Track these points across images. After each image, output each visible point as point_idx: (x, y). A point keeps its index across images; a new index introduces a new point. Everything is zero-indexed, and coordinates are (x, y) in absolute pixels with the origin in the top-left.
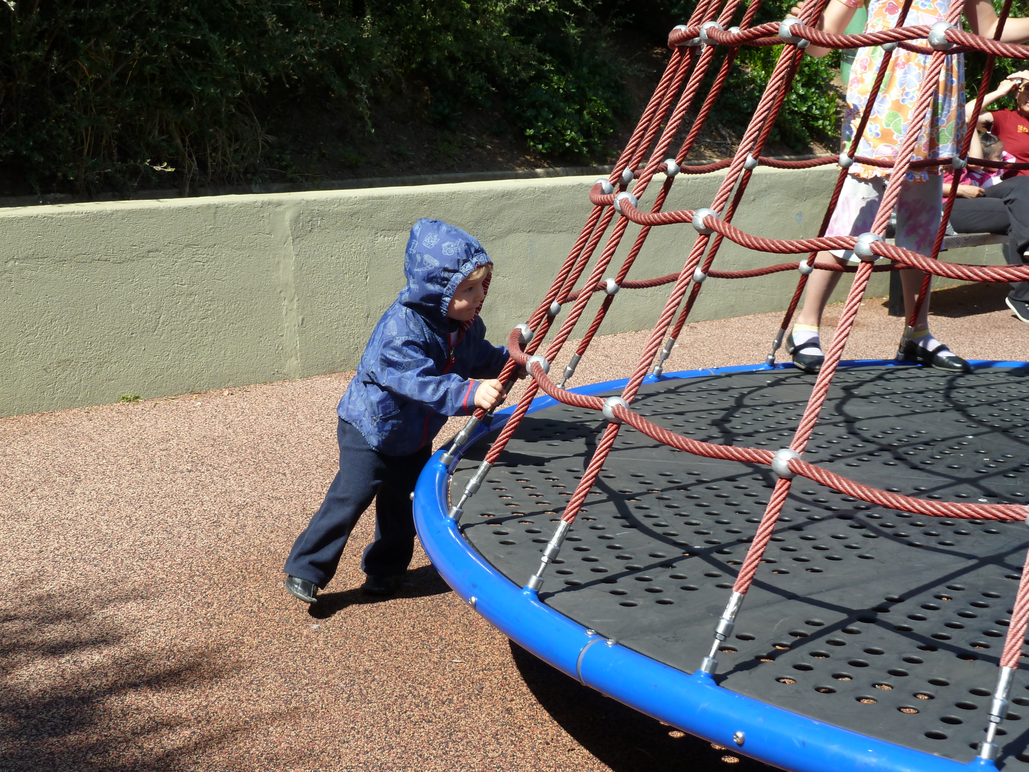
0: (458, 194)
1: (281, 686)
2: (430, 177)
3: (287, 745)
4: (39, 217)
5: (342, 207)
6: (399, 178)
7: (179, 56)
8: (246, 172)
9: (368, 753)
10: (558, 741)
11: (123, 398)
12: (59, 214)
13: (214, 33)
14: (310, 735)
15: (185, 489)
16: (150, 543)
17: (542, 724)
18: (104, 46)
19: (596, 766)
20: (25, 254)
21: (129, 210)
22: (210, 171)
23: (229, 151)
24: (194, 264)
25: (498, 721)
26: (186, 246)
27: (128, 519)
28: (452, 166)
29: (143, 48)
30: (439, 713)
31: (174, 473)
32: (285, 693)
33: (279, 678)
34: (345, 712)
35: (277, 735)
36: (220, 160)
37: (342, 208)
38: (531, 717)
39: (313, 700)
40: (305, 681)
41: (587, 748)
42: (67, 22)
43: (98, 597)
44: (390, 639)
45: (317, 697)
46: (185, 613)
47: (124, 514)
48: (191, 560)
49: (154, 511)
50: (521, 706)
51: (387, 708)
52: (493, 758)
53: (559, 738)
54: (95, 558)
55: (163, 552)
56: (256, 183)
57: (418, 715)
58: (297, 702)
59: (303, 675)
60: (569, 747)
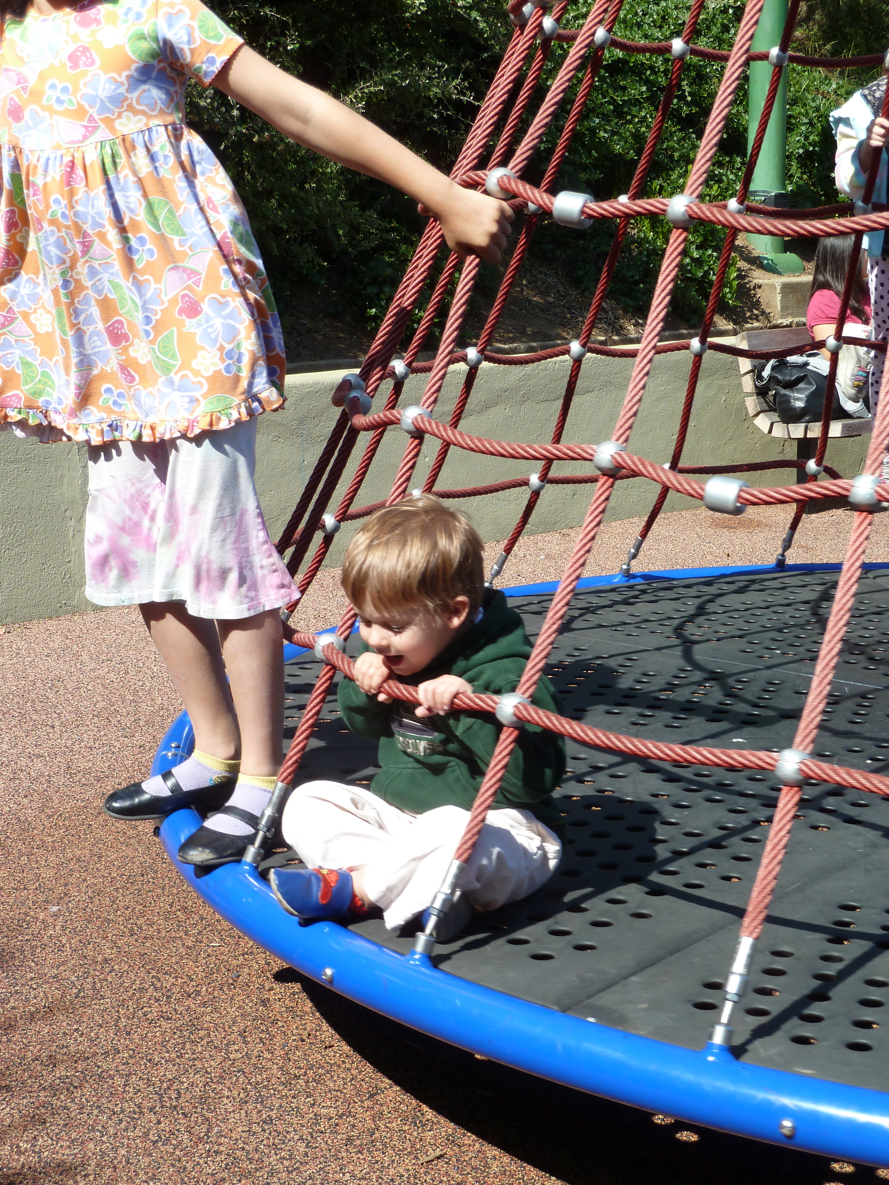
9: (88, 1058)
10: (316, 1036)
14: (24, 1040)
17: (301, 1016)
19: (355, 1065)
25: (249, 1015)
30: (181, 1009)
32: (4, 990)
38: (290, 1009)
39: (35, 998)
40: (30, 975)
41: (349, 1044)
44: (142, 921)
45: (42, 994)
50: (280, 996)
51: (122, 1004)
52: (234, 1060)
57: (156, 1012)
58: (16, 1000)
59: (30, 967)
60: (327, 1044)
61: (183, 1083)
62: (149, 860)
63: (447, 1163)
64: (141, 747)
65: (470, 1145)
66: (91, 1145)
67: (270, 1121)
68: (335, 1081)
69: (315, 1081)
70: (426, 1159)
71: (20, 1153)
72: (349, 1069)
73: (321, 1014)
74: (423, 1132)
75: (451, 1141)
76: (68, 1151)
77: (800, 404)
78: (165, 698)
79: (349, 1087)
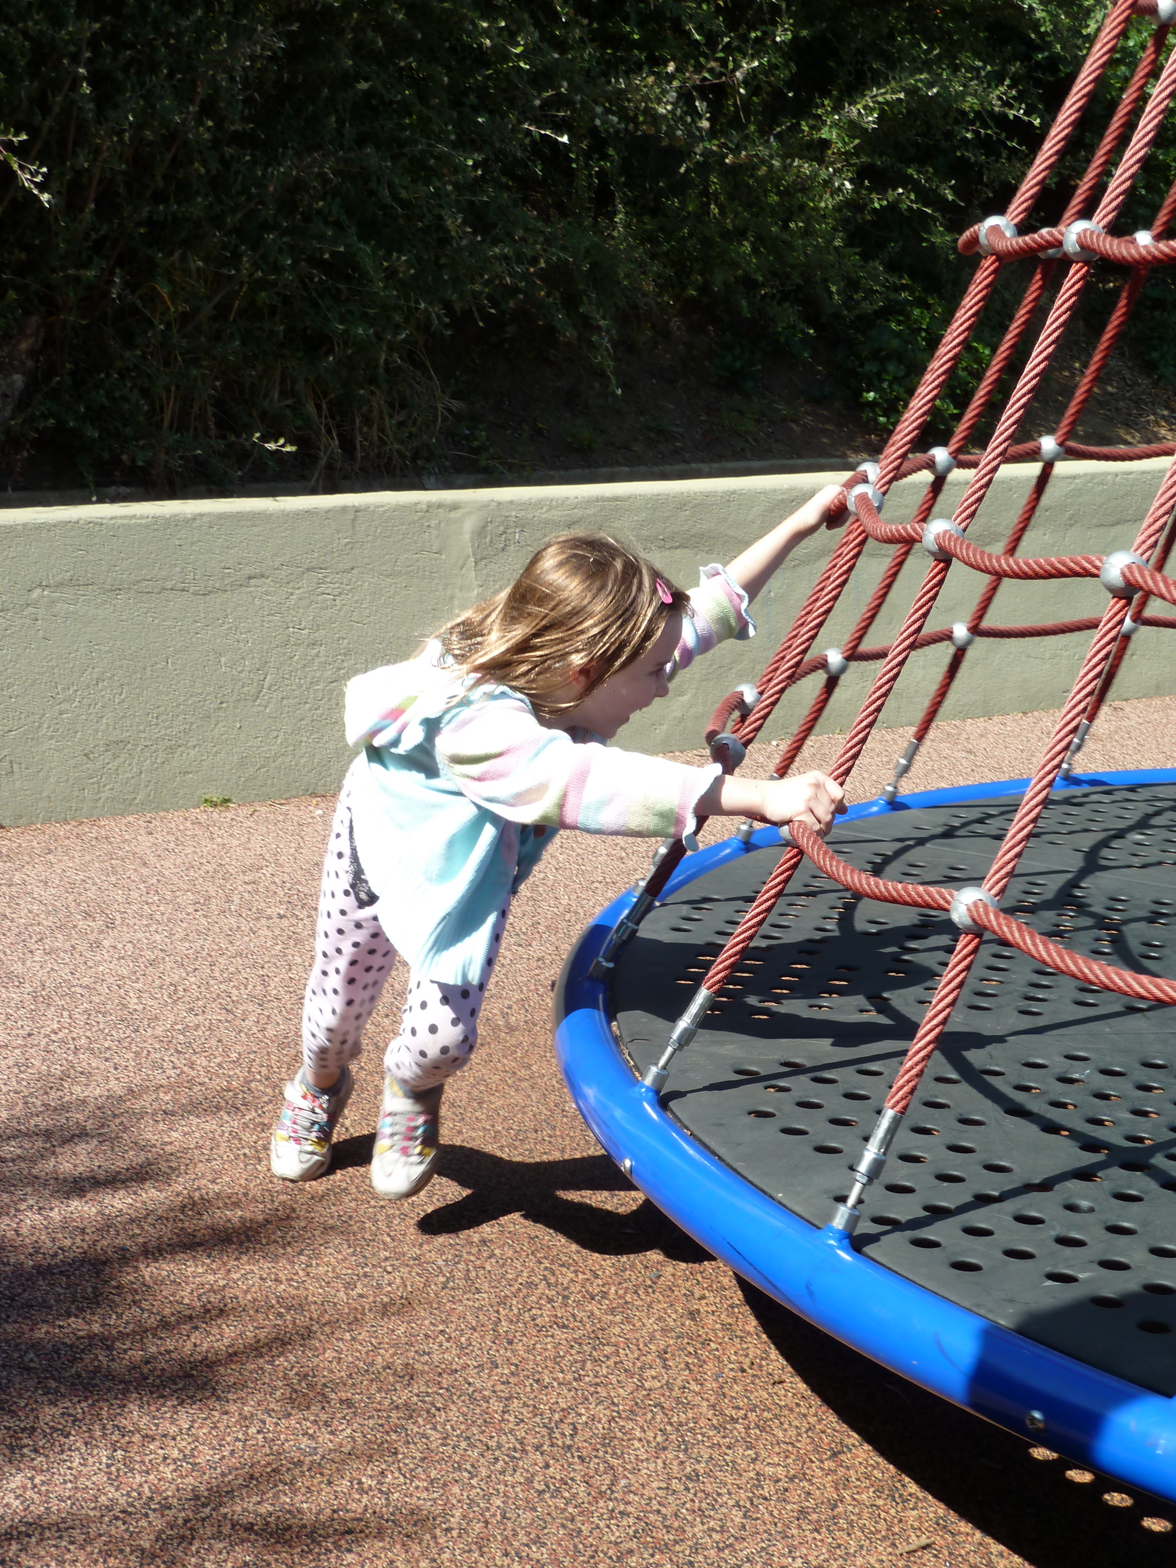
0: (741, 494)
1: (345, 1260)
2: (705, 467)
3: (335, 1354)
4: (82, 522)
5: (554, 512)
6: (656, 469)
7: (311, 279)
8: (416, 456)
9: (456, 1371)
10: (761, 1366)
11: (206, 801)
12: (112, 518)
13: (366, 242)
14: (373, 1340)
15: (268, 945)
16: (197, 1027)
17: (741, 1337)
18: (195, 261)
19: (813, 1410)
20: (58, 579)
21: (220, 514)
22: (359, 454)
23: (390, 423)
24: (320, 598)
25: (672, 1330)
26: (308, 570)
27: (172, 988)
28: (743, 450)
29: (256, 266)
30: (582, 1314)
31: (257, 919)
32: (350, 1271)
33: (345, 1246)
34: (435, 1306)
35: (322, 1338)
36: (376, 438)
37: (555, 515)
38: (727, 1327)
39: (390, 1285)
40: (384, 1254)
41: (806, 1380)
42: (139, 224)
43: (99, 1108)
45: (398, 1281)
46: (225, 1139)
47: (168, 980)
48: (252, 1056)
49: (214, 978)
50: (714, 1308)
51: (503, 1302)
52: (650, 1390)
53: (764, 1363)
54: (108, 1048)
55: (213, 1042)
56: (430, 473)
57: (548, 1316)
58: (365, 1286)
59: (384, 1243)
60: (777, 1378)
61: (580, 1415)
62: (545, 1112)
63: (935, 1556)
64: (539, 960)
65: (968, 1534)
66: (456, 1489)
67: (694, 1477)
68: (786, 1430)
69: (758, 1426)
70: (907, 1549)
71: (362, 1491)
72: (805, 1416)
73: (769, 1337)
74: (905, 1509)
75: (941, 1526)
76: (425, 1495)
78: (574, 897)
79: (804, 1439)
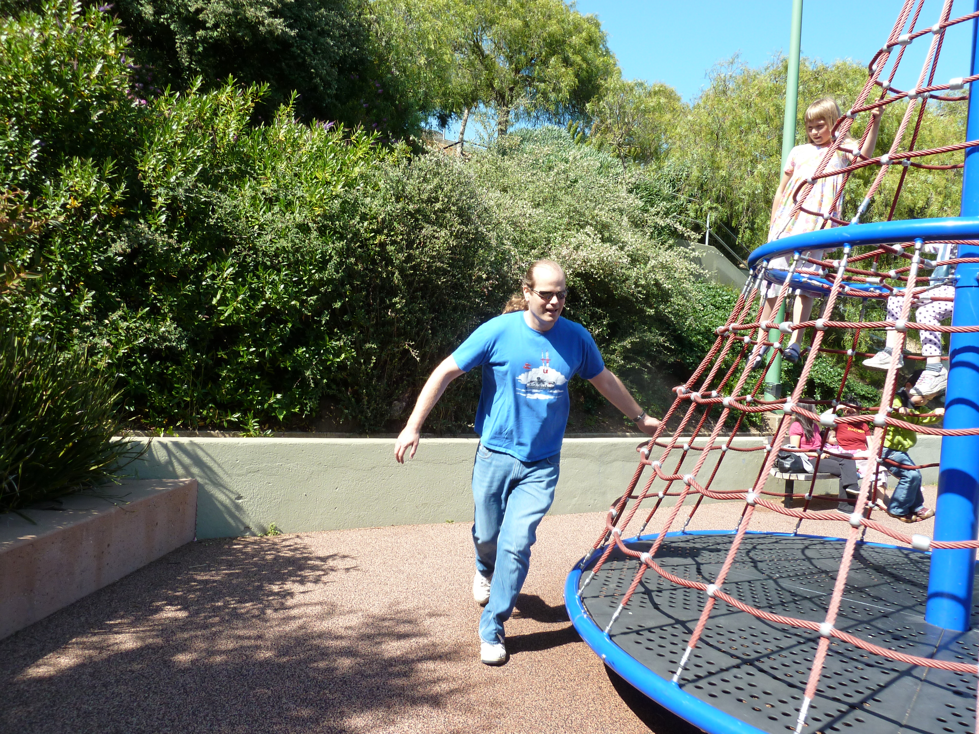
0: (594, 444)
3: (502, 693)
11: (447, 521)
16: (452, 589)
17: (615, 697)
25: (595, 692)
30: (569, 685)
47: (443, 575)
49: (455, 575)
51: (547, 680)
52: (591, 710)
53: (622, 705)
54: (429, 594)
55: (457, 594)
57: (560, 685)
60: (625, 710)
61: (573, 717)
68: (631, 726)
72: (635, 722)
77: (788, 466)
